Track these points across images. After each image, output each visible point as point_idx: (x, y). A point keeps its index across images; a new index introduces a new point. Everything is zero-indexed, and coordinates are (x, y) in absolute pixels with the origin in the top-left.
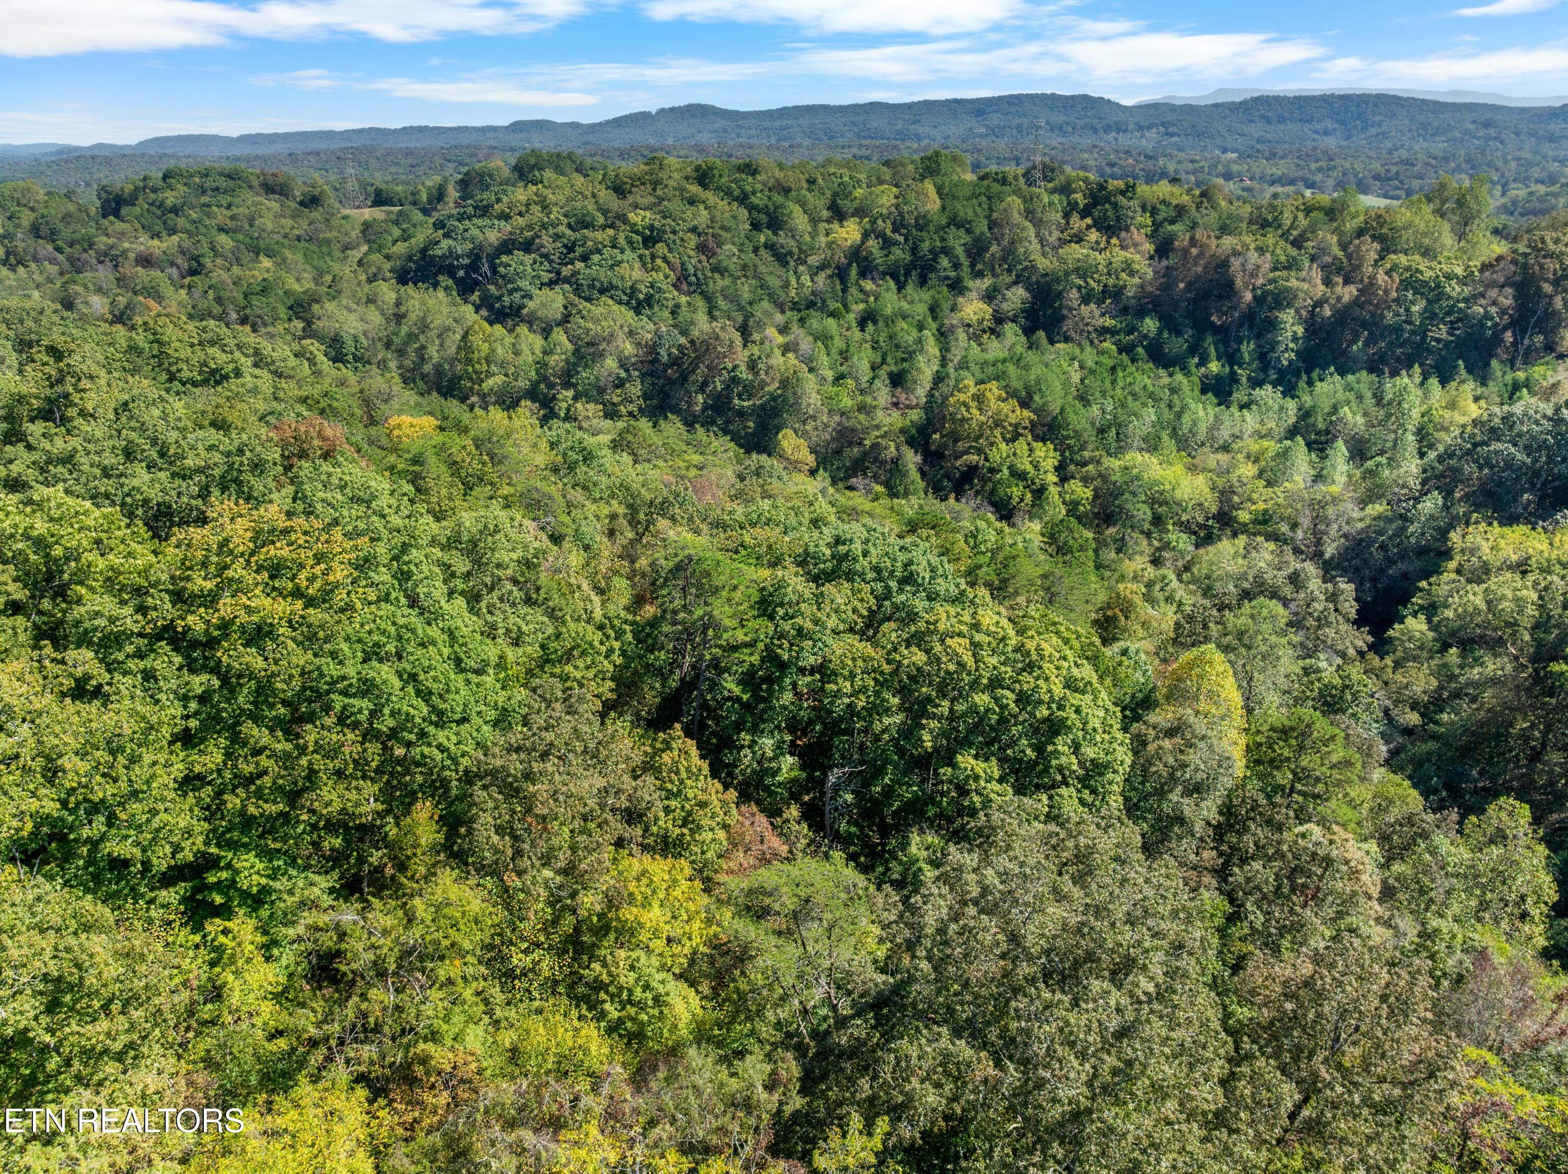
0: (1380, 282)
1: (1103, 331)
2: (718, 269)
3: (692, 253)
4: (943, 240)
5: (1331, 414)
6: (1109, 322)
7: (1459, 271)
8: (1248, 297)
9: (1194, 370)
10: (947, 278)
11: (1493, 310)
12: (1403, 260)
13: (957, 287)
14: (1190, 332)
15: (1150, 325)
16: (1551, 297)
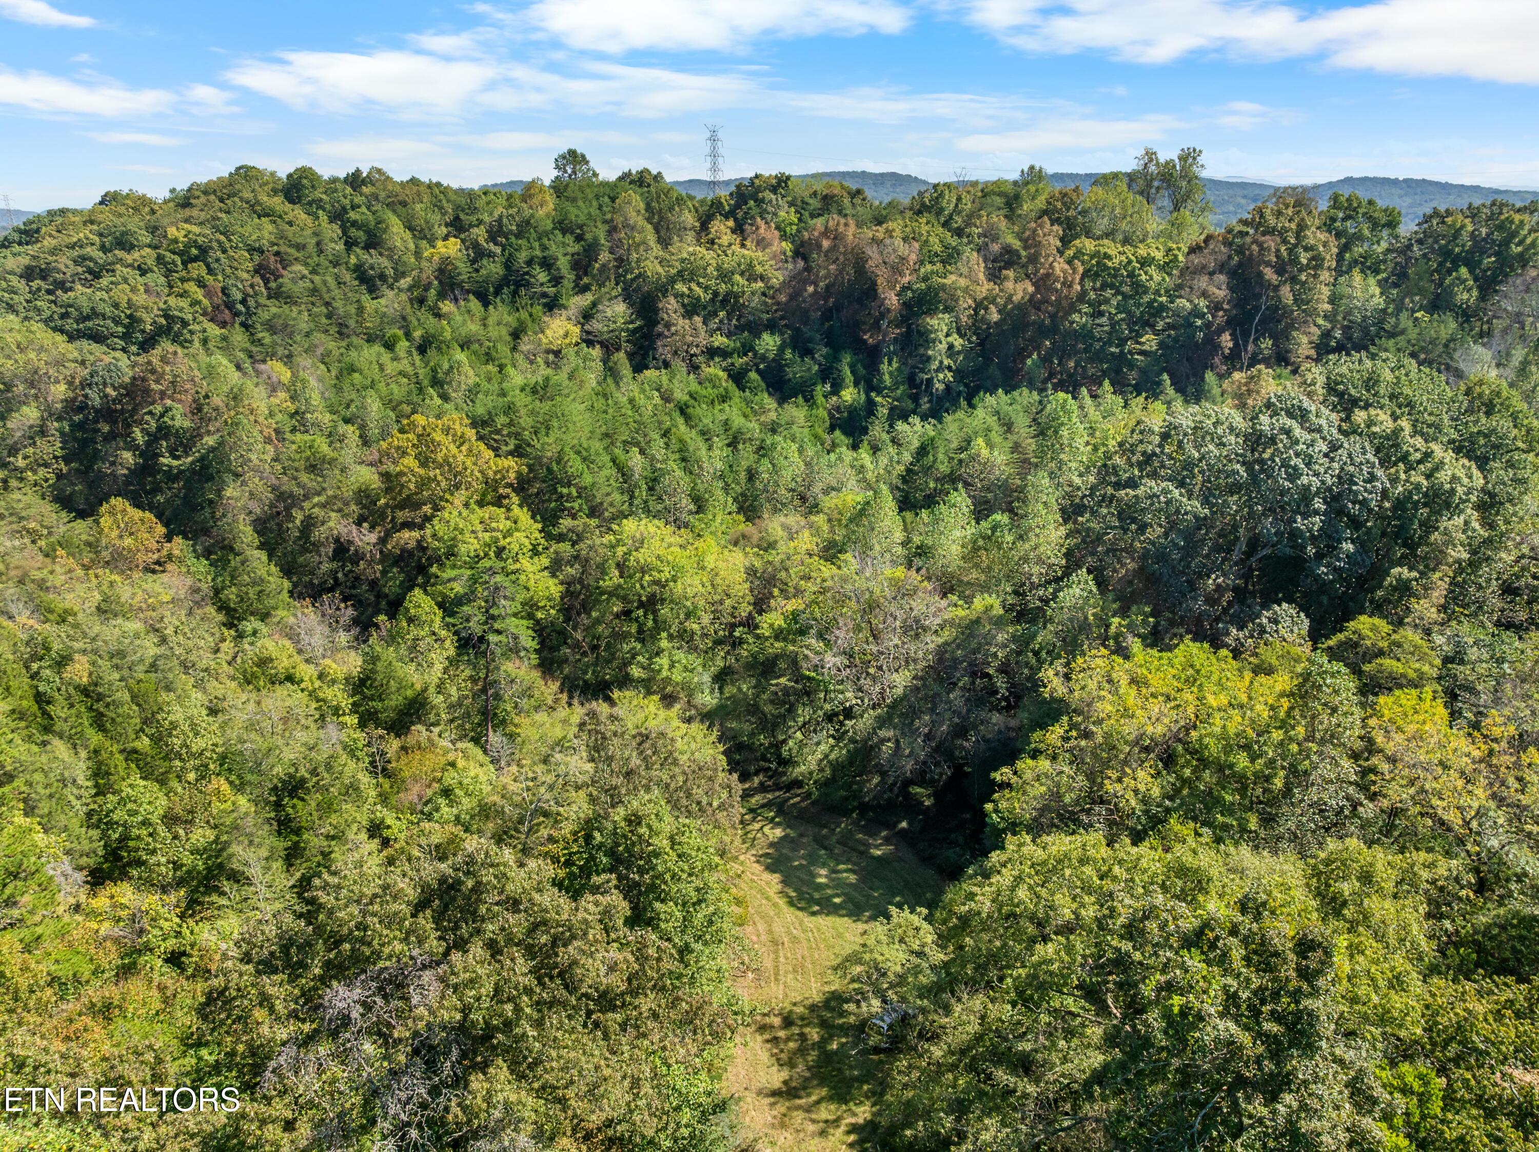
0: (1058, 272)
1: (712, 352)
2: (276, 295)
3: (245, 275)
4: (544, 248)
5: (961, 449)
6: (720, 340)
7: (1159, 255)
8: (892, 300)
9: (820, 399)
10: (544, 295)
11: (1202, 303)
12: (1089, 245)
13: (552, 305)
14: (825, 350)
15: (769, 342)
16: (1276, 288)
